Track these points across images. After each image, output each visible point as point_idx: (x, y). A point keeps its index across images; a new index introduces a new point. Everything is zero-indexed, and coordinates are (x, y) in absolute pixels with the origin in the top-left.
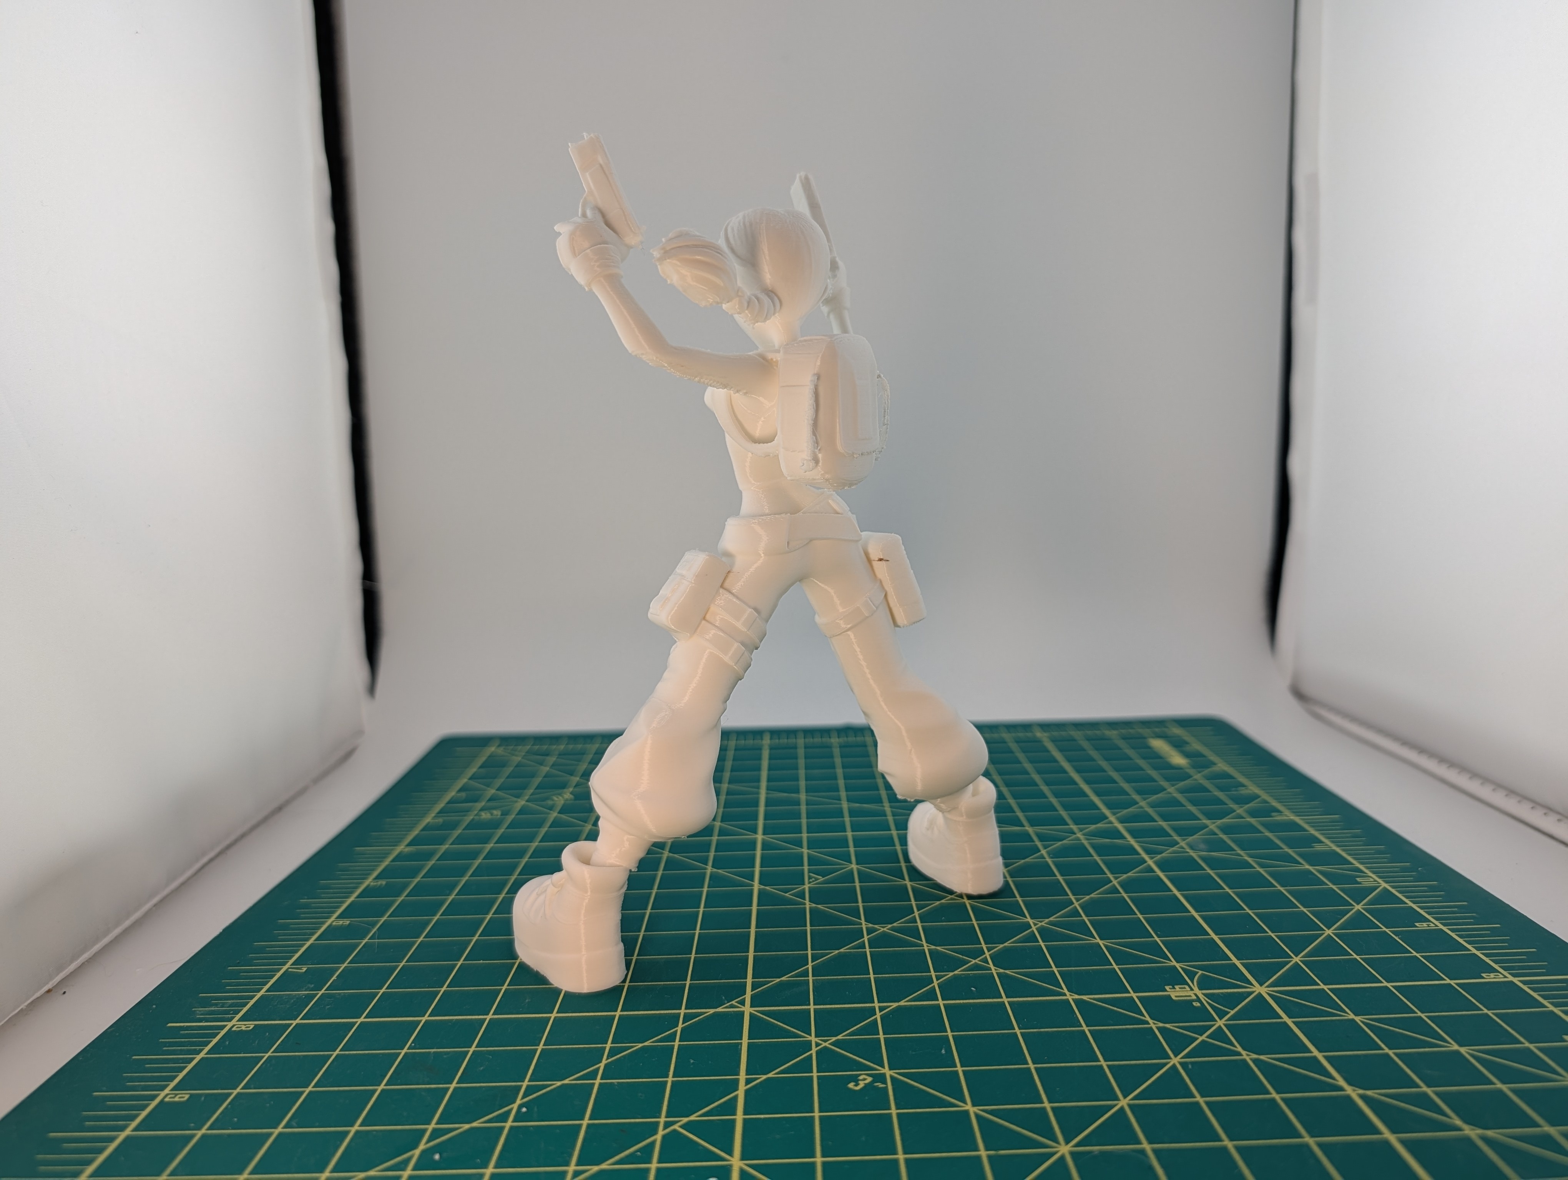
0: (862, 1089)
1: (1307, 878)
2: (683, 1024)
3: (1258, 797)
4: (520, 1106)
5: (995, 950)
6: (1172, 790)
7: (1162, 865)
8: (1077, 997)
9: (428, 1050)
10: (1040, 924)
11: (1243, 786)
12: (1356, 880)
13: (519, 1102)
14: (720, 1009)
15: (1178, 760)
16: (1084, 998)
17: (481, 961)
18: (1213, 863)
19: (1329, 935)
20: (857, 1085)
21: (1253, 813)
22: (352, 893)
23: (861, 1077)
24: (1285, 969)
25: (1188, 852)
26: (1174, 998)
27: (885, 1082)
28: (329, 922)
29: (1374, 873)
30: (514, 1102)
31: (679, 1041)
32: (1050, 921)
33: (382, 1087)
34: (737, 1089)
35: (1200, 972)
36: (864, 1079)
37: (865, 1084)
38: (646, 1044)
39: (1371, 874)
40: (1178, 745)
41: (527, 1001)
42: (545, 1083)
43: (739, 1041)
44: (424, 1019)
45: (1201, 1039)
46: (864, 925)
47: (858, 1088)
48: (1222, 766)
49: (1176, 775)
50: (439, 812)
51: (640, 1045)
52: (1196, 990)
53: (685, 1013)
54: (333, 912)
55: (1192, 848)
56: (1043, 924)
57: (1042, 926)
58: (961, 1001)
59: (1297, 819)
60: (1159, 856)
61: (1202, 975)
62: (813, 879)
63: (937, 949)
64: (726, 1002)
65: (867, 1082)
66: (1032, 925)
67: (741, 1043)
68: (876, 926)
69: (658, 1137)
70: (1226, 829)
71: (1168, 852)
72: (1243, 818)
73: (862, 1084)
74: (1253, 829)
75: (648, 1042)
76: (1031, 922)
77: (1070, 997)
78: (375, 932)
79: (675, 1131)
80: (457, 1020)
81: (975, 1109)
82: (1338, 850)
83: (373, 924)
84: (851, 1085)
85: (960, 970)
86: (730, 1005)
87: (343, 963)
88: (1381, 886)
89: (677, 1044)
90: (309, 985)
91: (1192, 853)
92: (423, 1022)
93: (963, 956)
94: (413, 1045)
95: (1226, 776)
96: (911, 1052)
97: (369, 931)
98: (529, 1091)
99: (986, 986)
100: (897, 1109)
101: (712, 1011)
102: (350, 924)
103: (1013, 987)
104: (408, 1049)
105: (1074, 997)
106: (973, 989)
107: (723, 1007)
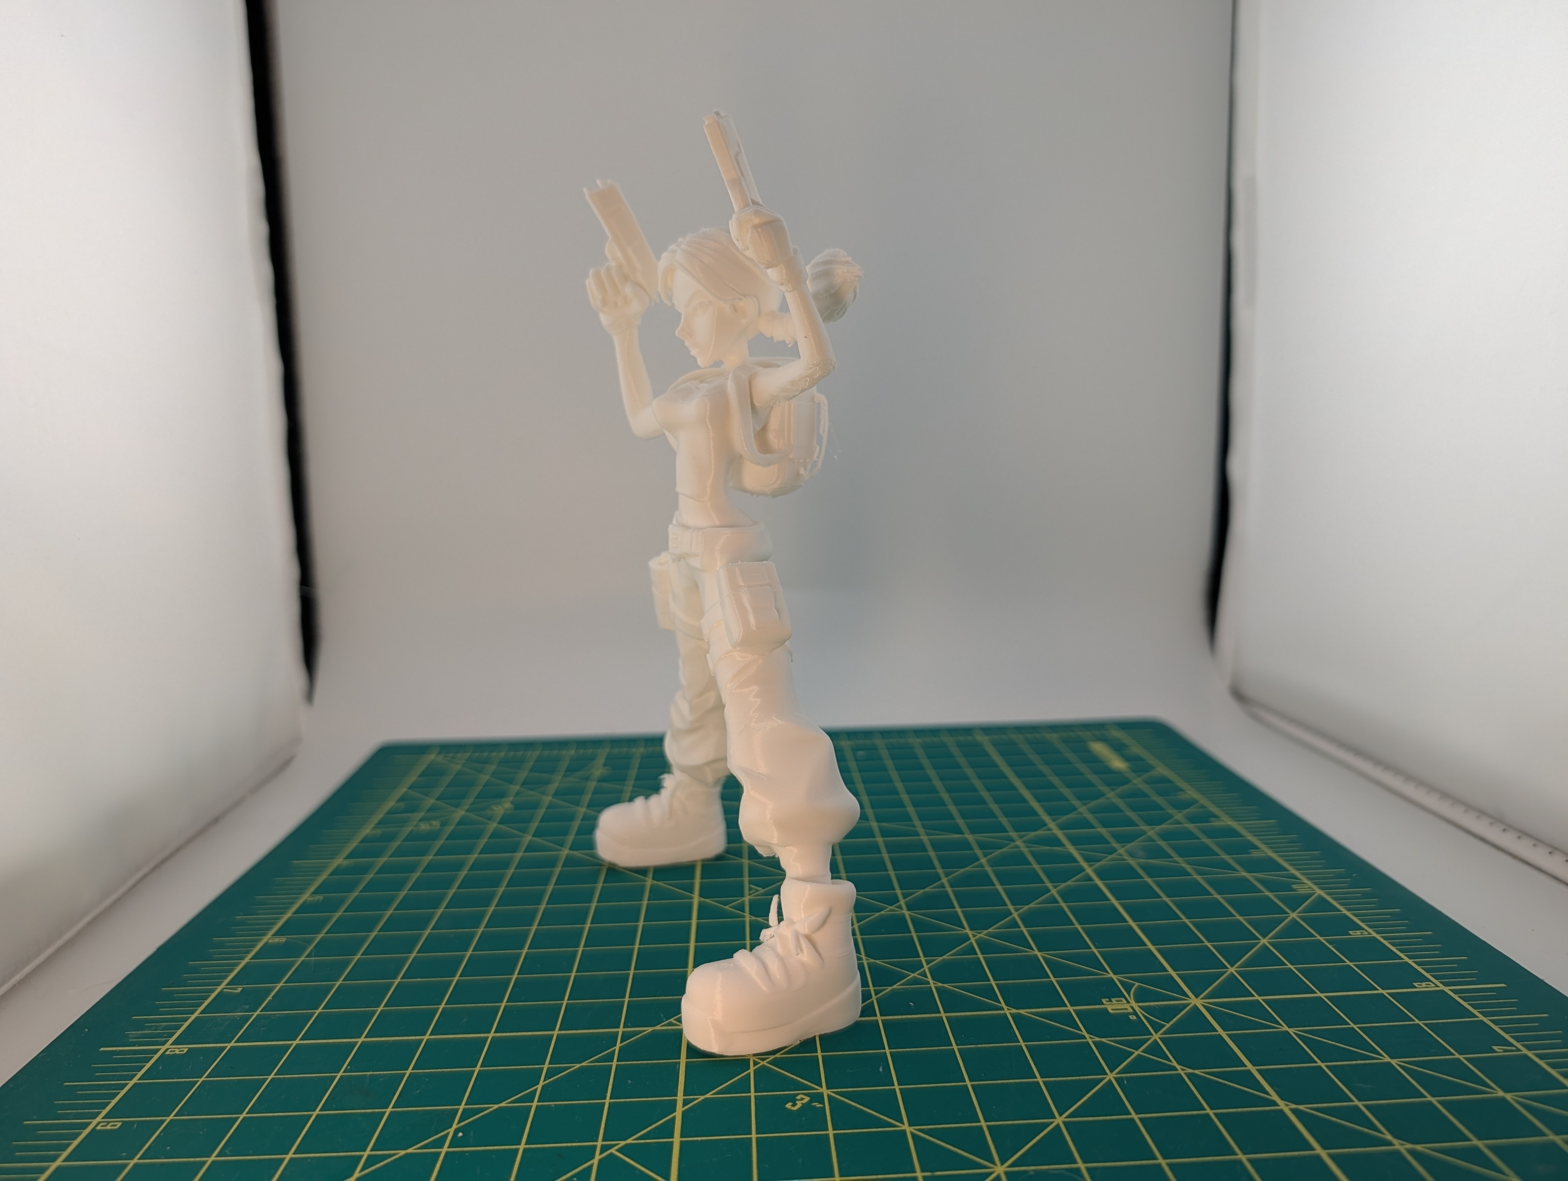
0: (798, 1109)
1: (1244, 885)
2: (621, 1043)
3: (1196, 802)
4: (457, 1131)
5: (934, 963)
6: (1112, 796)
7: (1101, 874)
8: (1014, 1011)
9: (364, 1073)
10: (979, 935)
11: (1182, 790)
12: (1291, 888)
13: (455, 1126)
14: (658, 1028)
15: (1118, 764)
16: (1021, 1012)
17: (419, 979)
18: (1151, 871)
19: (1264, 944)
20: (795, 1105)
21: (1192, 819)
22: (288, 908)
23: (798, 1097)
24: (1221, 979)
25: (1124, 860)
26: (1111, 1011)
27: (823, 1103)
28: (265, 939)
29: (1309, 879)
30: (451, 1127)
31: (617, 1061)
32: (990, 932)
33: (317, 1112)
34: (675, 1111)
35: (1137, 984)
36: (802, 1099)
37: (802, 1104)
38: (584, 1064)
39: (1305, 881)
40: (1119, 748)
41: (465, 1020)
42: (482, 1106)
43: (677, 1061)
44: (360, 1041)
45: (1136, 1053)
47: (795, 1108)
48: (1162, 770)
49: (1115, 779)
50: (379, 823)
51: (578, 1066)
52: (1132, 1002)
53: (623, 1032)
54: (269, 929)
55: (1132, 855)
56: (982, 935)
57: (980, 937)
58: (900, 1017)
59: (1235, 825)
60: (1098, 864)
61: (1139, 987)
62: (753, 891)
63: (876, 963)
64: (664, 1019)
65: (804, 1101)
66: (971, 936)
67: (679, 1063)
69: (595, 1161)
70: (1165, 836)
71: (1106, 859)
72: (1180, 823)
73: (799, 1104)
74: (1190, 835)
75: (586, 1062)
76: (970, 933)
77: (1008, 1011)
78: (312, 951)
79: (612, 1154)
80: (393, 1040)
81: (912, 1129)
82: (1275, 856)
83: (310, 942)
84: (789, 1106)
85: (898, 984)
86: (669, 1022)
87: (279, 983)
88: (1315, 893)
89: (615, 1063)
90: (245, 1006)
91: (1132, 862)
92: (359, 1043)
93: (901, 969)
94: (349, 1067)
95: (1166, 780)
96: (848, 1070)
97: (304, 949)
98: (466, 1114)
99: (924, 1001)
100: (834, 1130)
101: (650, 1029)
102: (286, 942)
103: (951, 1002)
104: (344, 1072)
105: (1011, 1012)
106: (911, 1004)
107: (661, 1024)
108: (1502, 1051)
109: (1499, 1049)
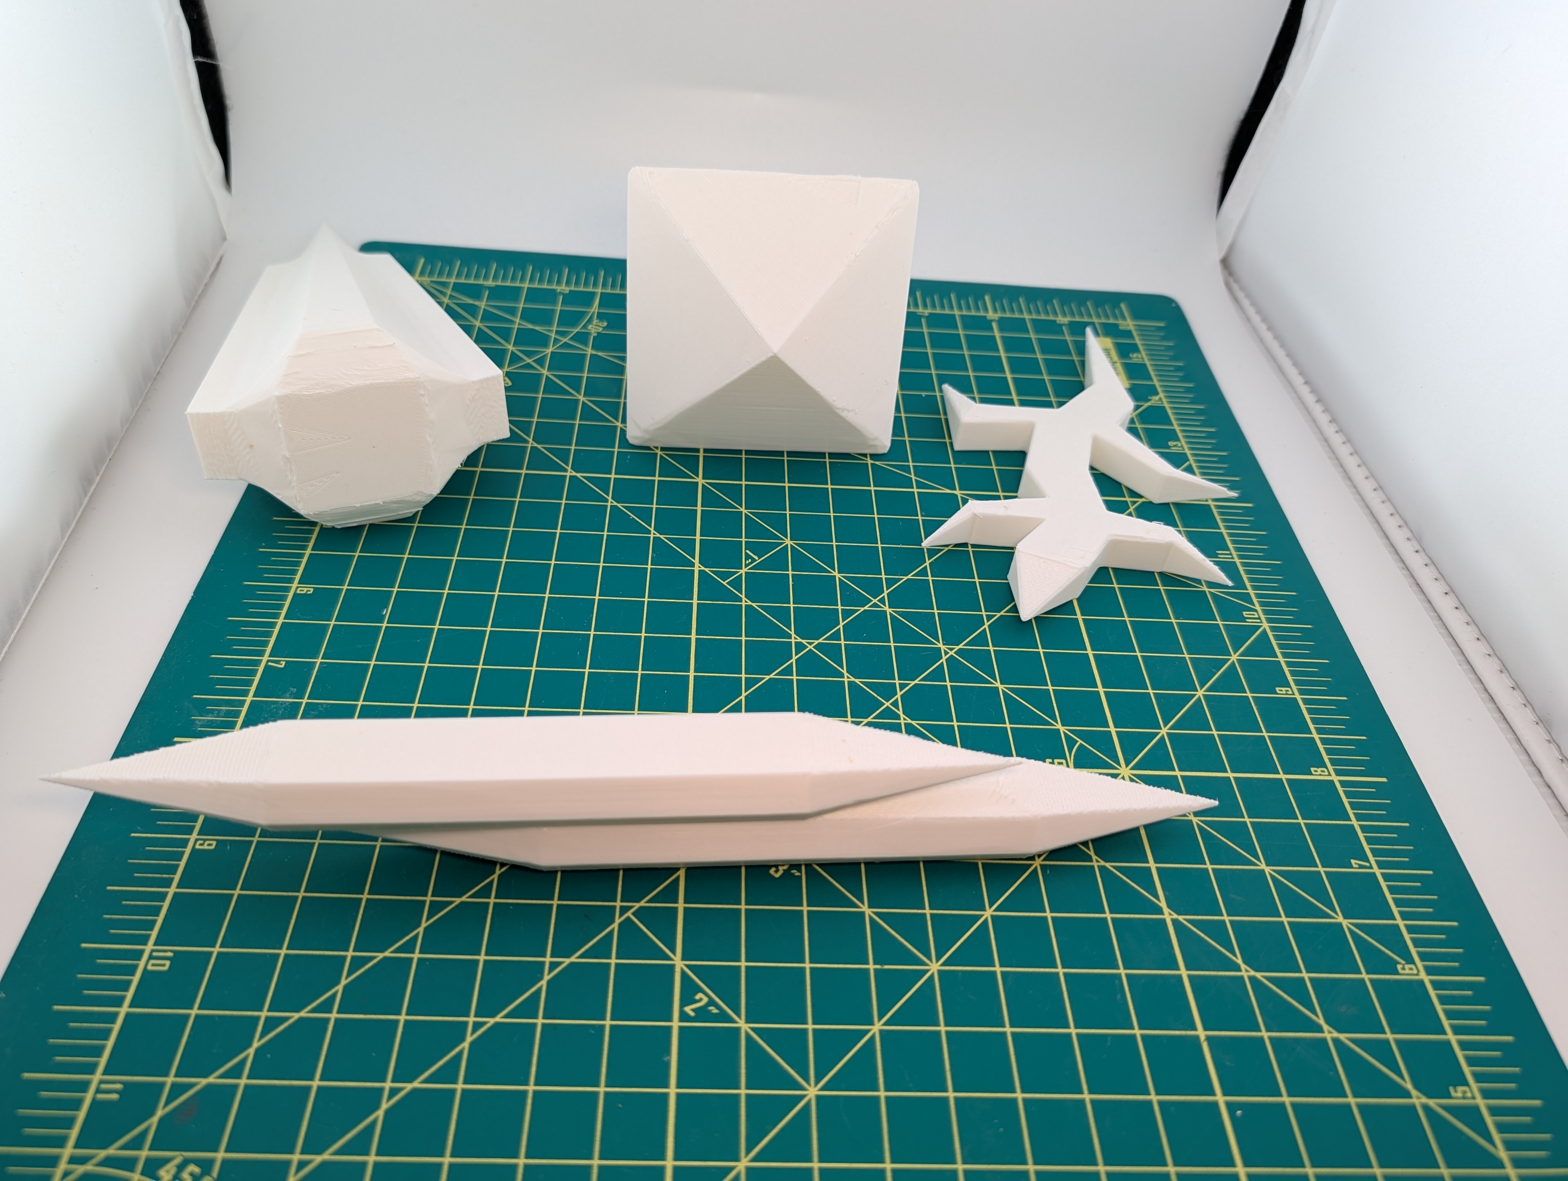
0: (781, 876)
1: (1200, 606)
4: (500, 880)
10: (950, 653)
12: (1243, 615)
13: (498, 872)
17: (445, 664)
19: (1199, 698)
20: (777, 871)
27: (800, 870)
28: (294, 588)
30: (494, 873)
32: (960, 649)
35: (1080, 741)
37: (784, 870)
39: (1257, 606)
46: (794, 639)
47: (778, 875)
48: (1160, 397)
54: (295, 572)
56: (953, 652)
57: (952, 657)
61: (1081, 744)
62: (750, 560)
65: (785, 867)
66: (943, 652)
68: (804, 641)
69: (617, 924)
73: (781, 871)
76: (943, 648)
78: (340, 610)
79: (628, 918)
81: (870, 911)
82: (1239, 563)
84: (772, 872)
85: (874, 716)
87: (318, 657)
88: (1262, 626)
90: (292, 688)
93: (878, 695)
95: (1163, 417)
97: (333, 606)
100: (808, 905)
102: (314, 592)
108: (1357, 866)
109: (1356, 864)
